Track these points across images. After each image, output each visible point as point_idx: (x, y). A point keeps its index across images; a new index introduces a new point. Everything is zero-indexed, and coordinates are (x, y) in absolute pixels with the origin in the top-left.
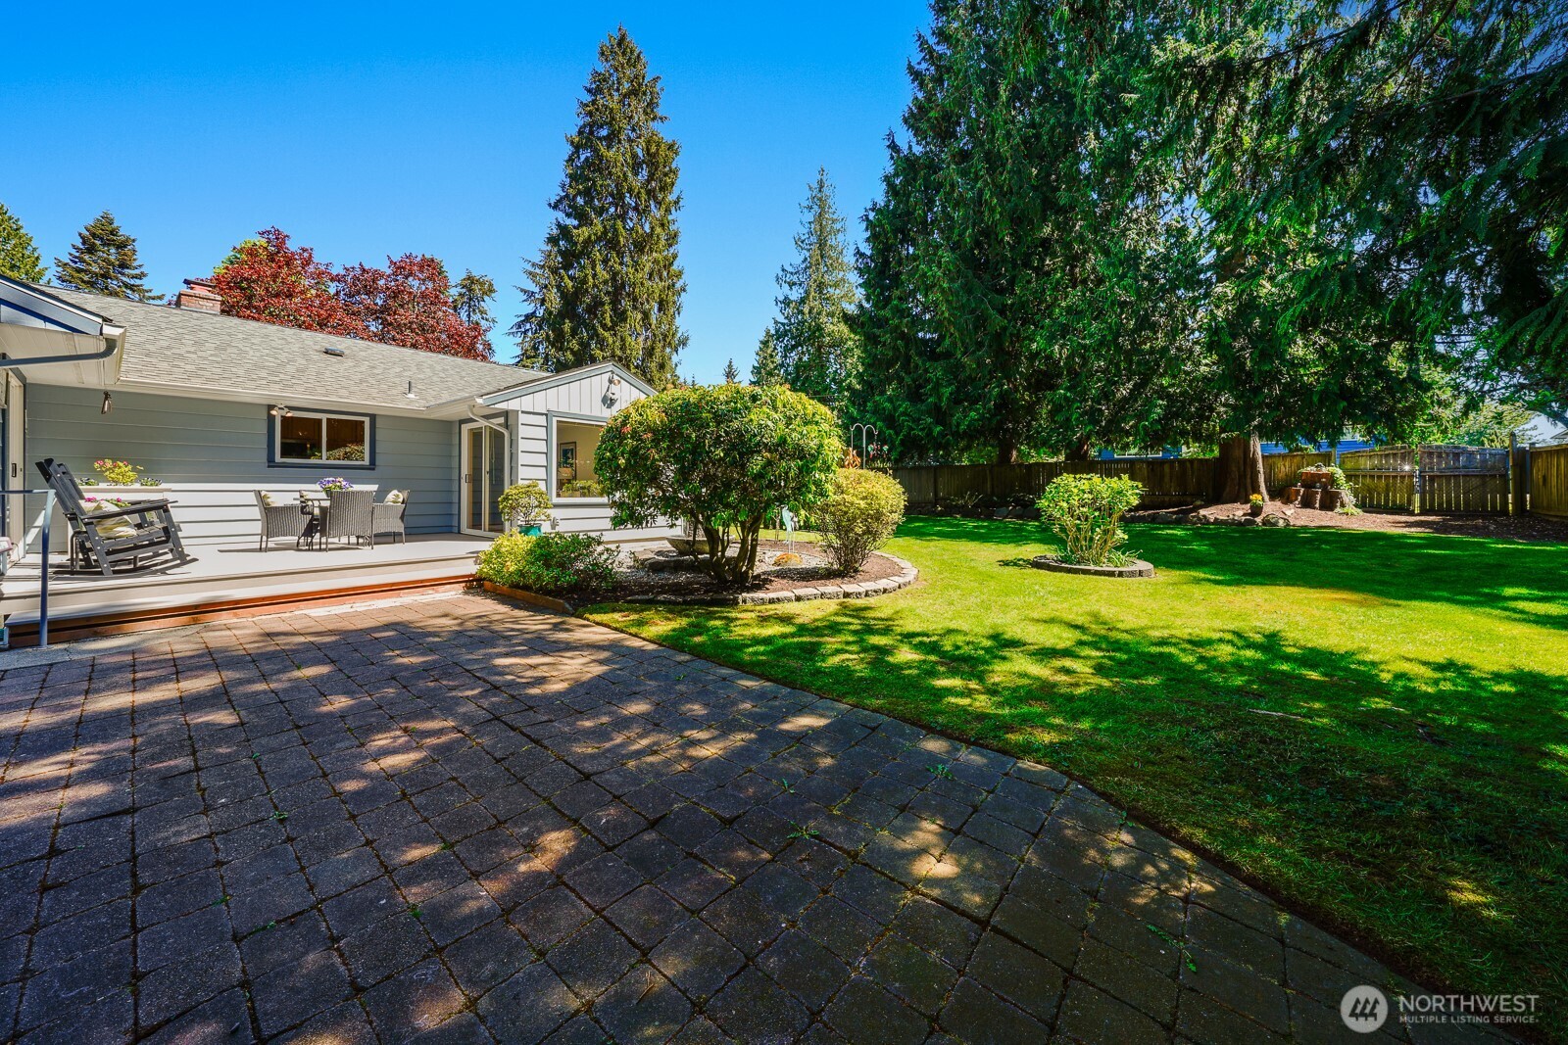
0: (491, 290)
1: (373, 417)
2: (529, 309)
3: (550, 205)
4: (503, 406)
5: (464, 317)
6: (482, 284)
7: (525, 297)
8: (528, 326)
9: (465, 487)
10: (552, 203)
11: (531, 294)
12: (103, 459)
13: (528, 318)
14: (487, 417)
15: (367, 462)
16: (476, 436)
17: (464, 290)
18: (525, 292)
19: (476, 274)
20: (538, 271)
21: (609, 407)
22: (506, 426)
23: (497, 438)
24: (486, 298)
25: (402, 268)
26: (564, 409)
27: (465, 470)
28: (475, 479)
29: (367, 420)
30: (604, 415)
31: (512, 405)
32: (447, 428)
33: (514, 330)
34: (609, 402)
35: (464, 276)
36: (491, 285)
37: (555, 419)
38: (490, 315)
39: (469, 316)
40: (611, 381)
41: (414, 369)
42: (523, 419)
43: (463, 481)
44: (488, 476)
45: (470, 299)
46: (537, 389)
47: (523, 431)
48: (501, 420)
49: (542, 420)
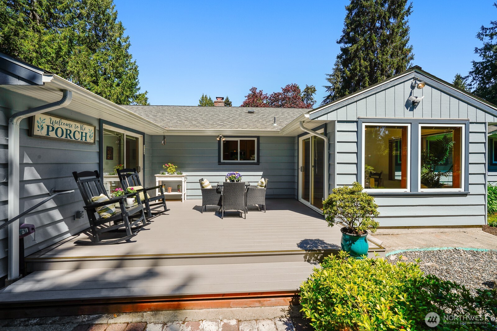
0: (315, 90)
1: (258, 137)
2: (328, 93)
3: (337, 42)
4: (324, 118)
5: (305, 102)
6: (311, 89)
7: (327, 89)
8: (328, 101)
9: (301, 174)
10: (338, 40)
11: (328, 88)
12: (167, 163)
13: (328, 97)
14: (314, 130)
15: (256, 161)
16: (306, 143)
17: (305, 93)
18: (326, 87)
19: (309, 86)
20: (332, 77)
21: (412, 110)
22: (325, 134)
23: (319, 144)
24: (313, 94)
25: (286, 90)
26: (371, 115)
27: (301, 164)
28: (306, 169)
29: (256, 139)
30: (406, 117)
31: (331, 117)
32: (292, 140)
33: (323, 103)
34: (412, 105)
35: (305, 88)
36: (314, 88)
37: (364, 125)
38: (314, 99)
39: (307, 102)
40: (413, 87)
41: (281, 114)
42: (338, 127)
43: (300, 170)
44: (313, 169)
45: (307, 96)
46: (350, 101)
47: (339, 137)
48: (322, 131)
49: (353, 127)
